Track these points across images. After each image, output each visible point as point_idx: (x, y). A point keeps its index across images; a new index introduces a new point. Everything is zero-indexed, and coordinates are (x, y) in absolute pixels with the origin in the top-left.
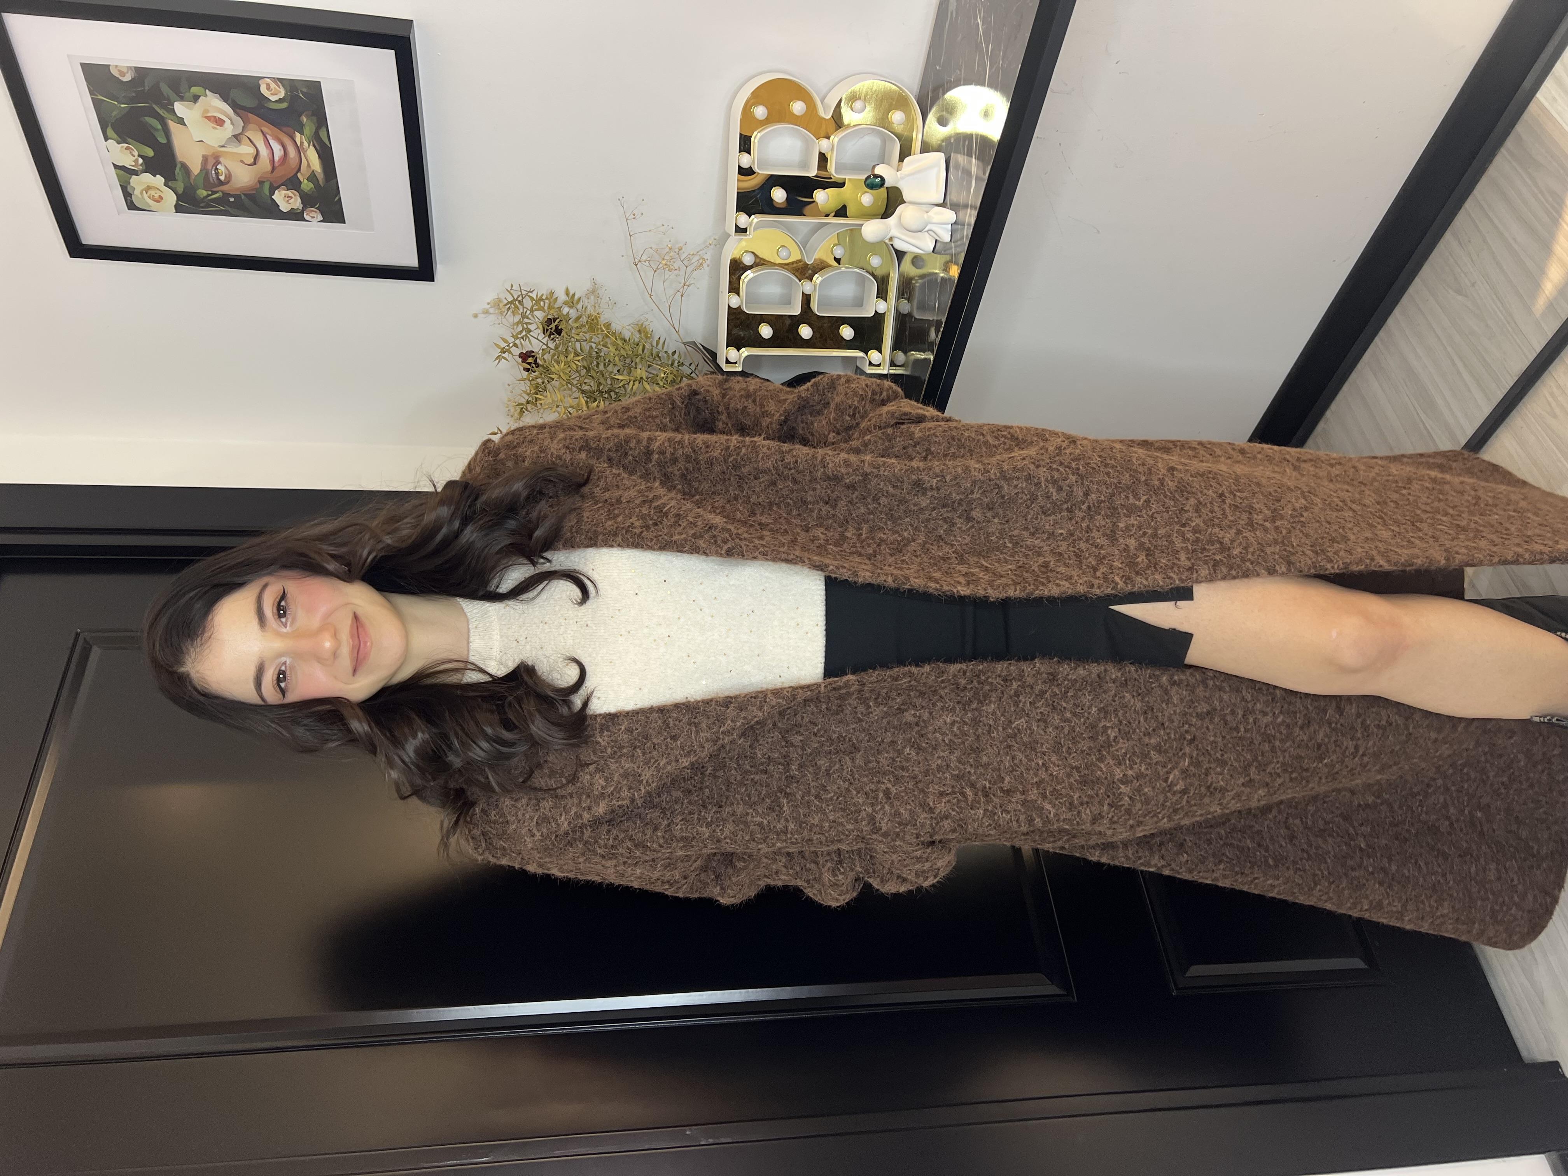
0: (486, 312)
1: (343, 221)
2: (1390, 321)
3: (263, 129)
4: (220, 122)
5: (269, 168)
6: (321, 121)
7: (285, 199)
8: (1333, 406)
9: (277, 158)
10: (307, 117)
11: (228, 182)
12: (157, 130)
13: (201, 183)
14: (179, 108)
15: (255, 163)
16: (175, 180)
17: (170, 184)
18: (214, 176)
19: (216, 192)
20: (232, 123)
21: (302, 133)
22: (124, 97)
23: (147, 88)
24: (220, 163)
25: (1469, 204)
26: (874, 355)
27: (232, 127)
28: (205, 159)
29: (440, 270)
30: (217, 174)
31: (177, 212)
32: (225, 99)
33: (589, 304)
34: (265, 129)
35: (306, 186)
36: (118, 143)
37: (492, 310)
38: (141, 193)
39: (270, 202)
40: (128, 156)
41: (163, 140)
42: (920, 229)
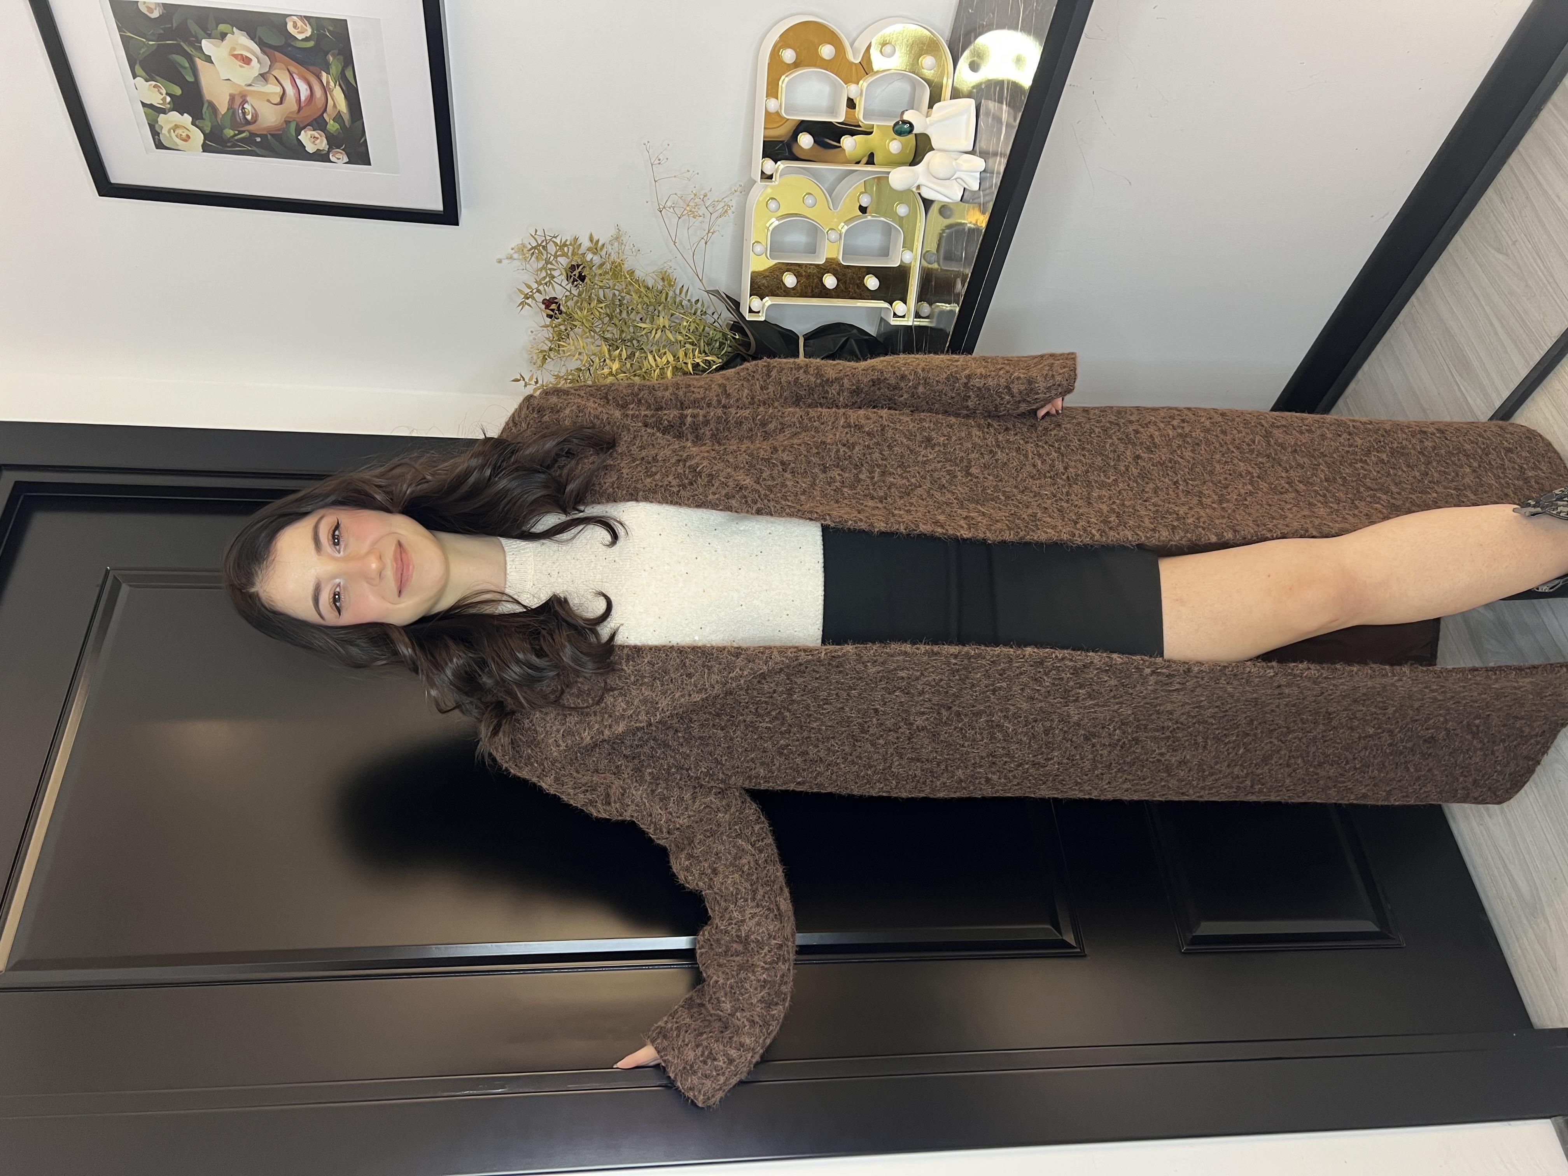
0: (510, 258)
1: (370, 164)
2: (1427, 279)
3: (289, 67)
4: (247, 61)
5: (296, 108)
6: (348, 61)
7: (311, 140)
8: (1366, 367)
9: (303, 98)
10: (334, 56)
11: (255, 122)
12: (185, 68)
13: (228, 122)
14: (207, 45)
15: (281, 103)
16: (202, 119)
17: (197, 122)
18: (241, 115)
19: (243, 132)
20: (259, 61)
21: (328, 73)
22: (153, 34)
23: (175, 25)
24: (247, 102)
25: (1513, 159)
26: (899, 307)
27: (259, 65)
28: (232, 98)
29: (464, 213)
30: (244, 113)
31: (204, 151)
32: (252, 38)
33: (612, 250)
34: (292, 69)
35: (333, 126)
36: (147, 81)
37: (516, 256)
38: (169, 132)
39: (295, 142)
40: (156, 95)
41: (190, 79)
42: (948, 176)
